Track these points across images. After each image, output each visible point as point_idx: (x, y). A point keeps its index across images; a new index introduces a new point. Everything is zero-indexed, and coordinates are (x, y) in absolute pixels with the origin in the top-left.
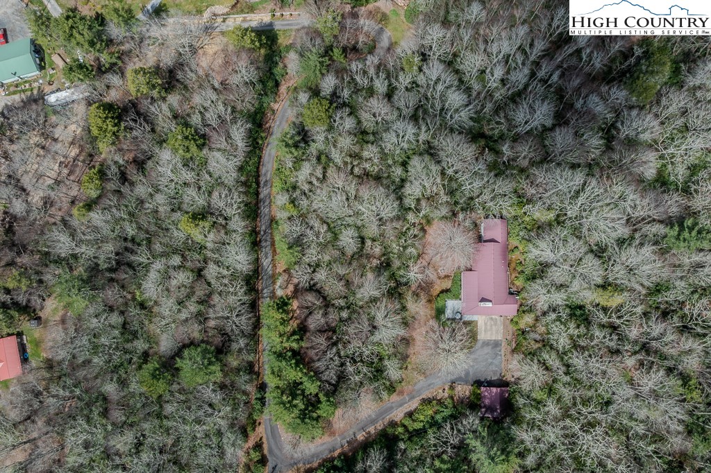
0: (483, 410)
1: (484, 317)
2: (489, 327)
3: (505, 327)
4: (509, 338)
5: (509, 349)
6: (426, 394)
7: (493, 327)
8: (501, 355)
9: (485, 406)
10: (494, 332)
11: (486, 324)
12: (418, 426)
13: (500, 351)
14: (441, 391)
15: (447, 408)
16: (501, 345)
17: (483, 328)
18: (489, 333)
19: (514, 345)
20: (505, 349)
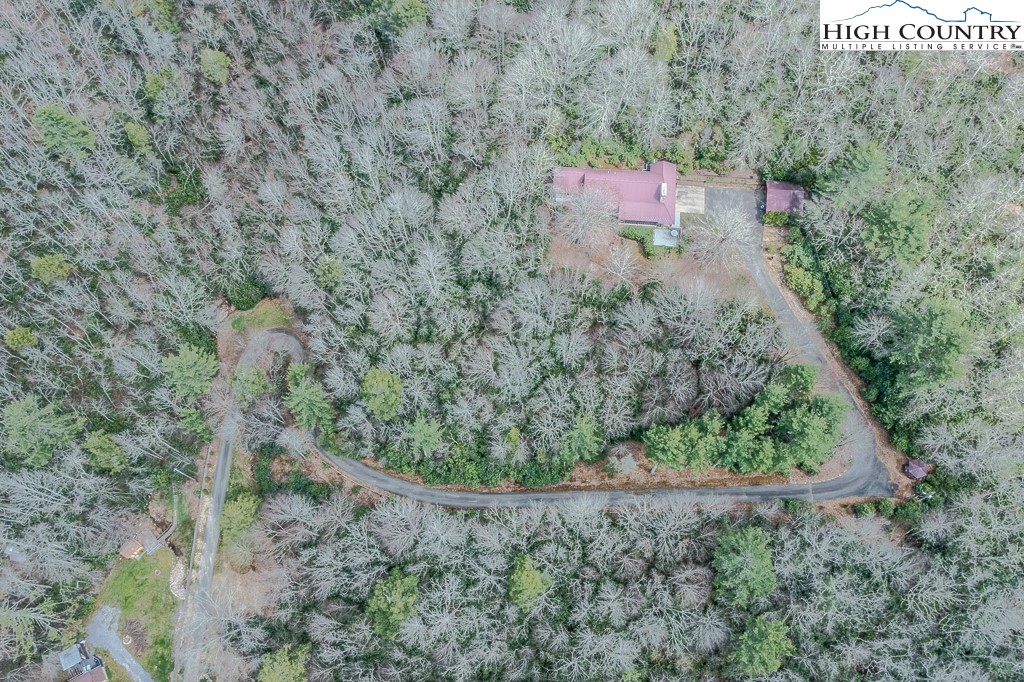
0: (795, 210)
1: (676, 205)
2: (689, 201)
3: (690, 182)
4: (703, 179)
5: (717, 179)
6: (776, 280)
7: (689, 195)
8: (725, 190)
9: (791, 208)
10: (695, 195)
11: (685, 204)
12: (818, 286)
13: (719, 191)
14: (771, 263)
15: (793, 252)
16: (712, 189)
17: (691, 207)
18: (696, 201)
19: (712, 173)
20: (718, 186)
